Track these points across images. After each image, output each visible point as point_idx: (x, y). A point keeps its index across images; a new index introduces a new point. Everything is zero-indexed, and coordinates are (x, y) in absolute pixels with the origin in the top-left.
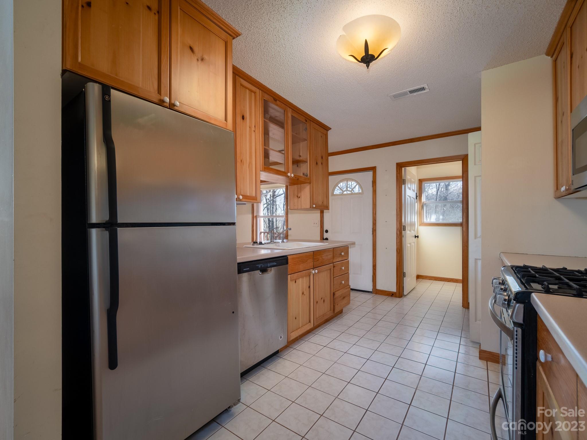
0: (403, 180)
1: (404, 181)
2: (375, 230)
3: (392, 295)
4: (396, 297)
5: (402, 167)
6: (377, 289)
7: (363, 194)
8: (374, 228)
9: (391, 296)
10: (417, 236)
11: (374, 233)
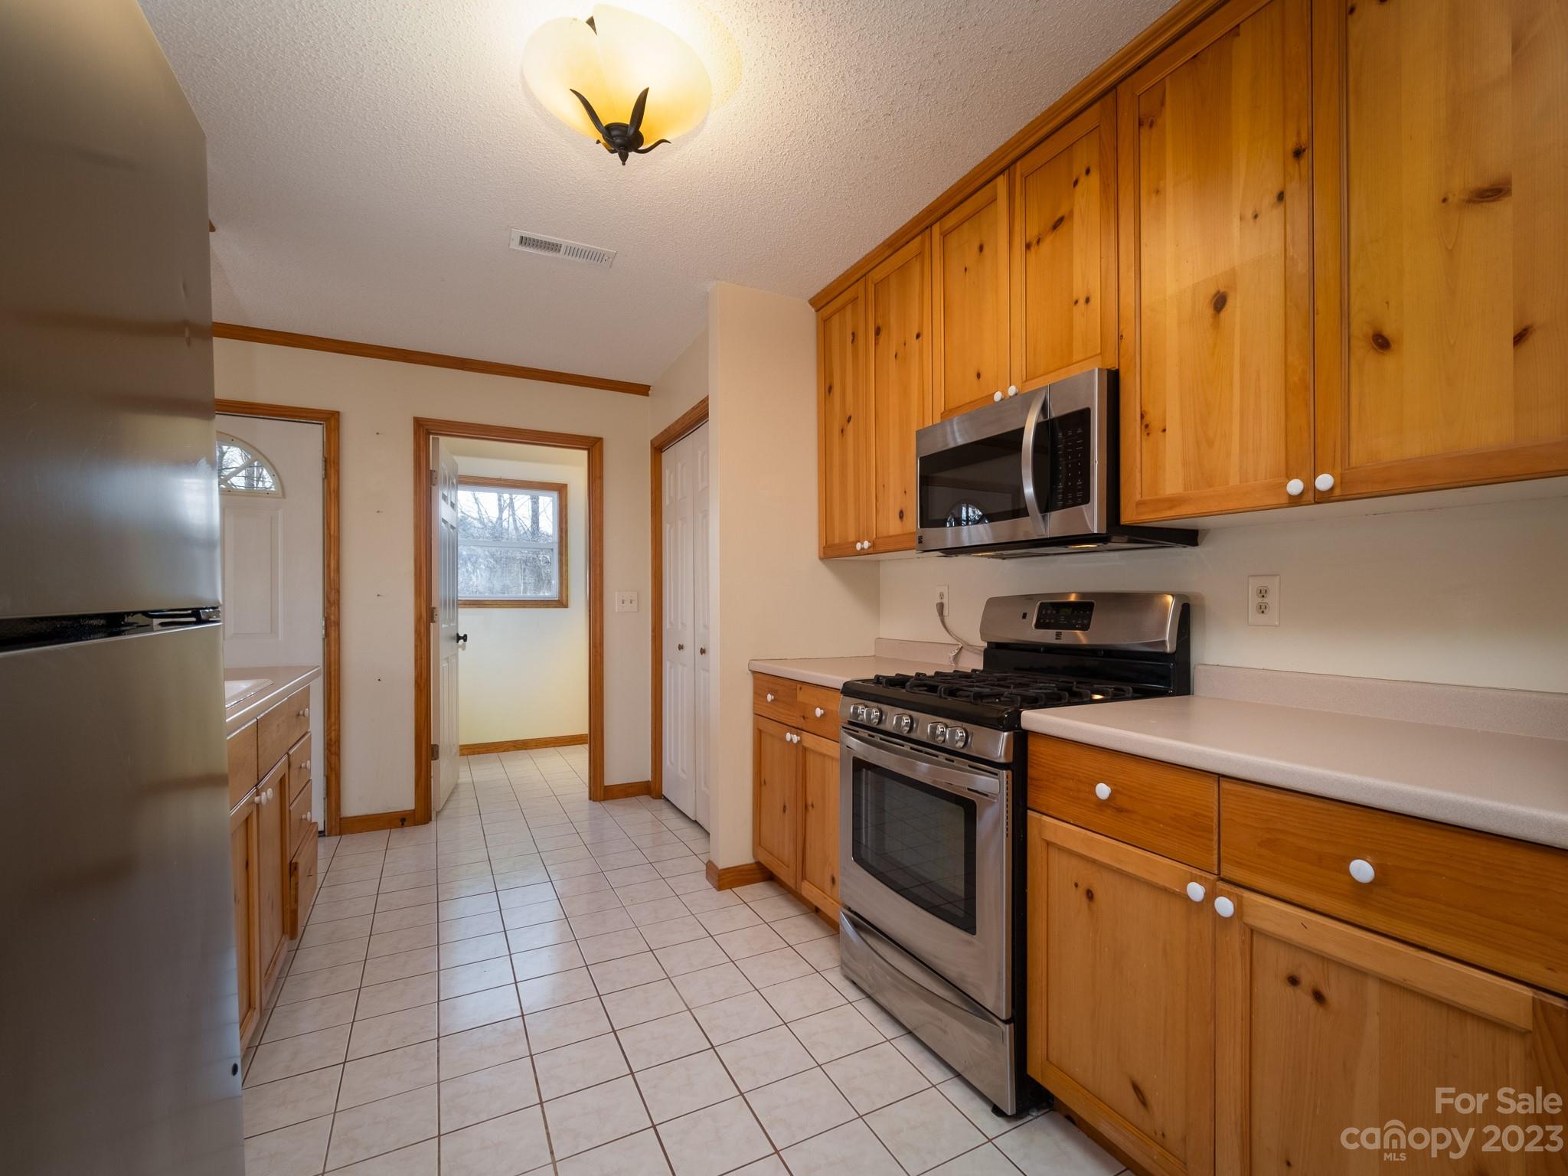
0: (431, 471)
1: (434, 474)
2: (338, 624)
3: (401, 820)
4: (416, 824)
5: (429, 433)
6: (347, 818)
7: (284, 496)
8: (332, 617)
9: (403, 824)
10: (462, 635)
11: (333, 634)
